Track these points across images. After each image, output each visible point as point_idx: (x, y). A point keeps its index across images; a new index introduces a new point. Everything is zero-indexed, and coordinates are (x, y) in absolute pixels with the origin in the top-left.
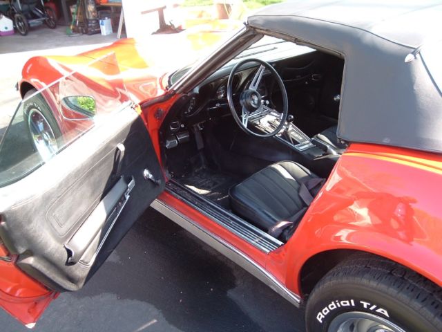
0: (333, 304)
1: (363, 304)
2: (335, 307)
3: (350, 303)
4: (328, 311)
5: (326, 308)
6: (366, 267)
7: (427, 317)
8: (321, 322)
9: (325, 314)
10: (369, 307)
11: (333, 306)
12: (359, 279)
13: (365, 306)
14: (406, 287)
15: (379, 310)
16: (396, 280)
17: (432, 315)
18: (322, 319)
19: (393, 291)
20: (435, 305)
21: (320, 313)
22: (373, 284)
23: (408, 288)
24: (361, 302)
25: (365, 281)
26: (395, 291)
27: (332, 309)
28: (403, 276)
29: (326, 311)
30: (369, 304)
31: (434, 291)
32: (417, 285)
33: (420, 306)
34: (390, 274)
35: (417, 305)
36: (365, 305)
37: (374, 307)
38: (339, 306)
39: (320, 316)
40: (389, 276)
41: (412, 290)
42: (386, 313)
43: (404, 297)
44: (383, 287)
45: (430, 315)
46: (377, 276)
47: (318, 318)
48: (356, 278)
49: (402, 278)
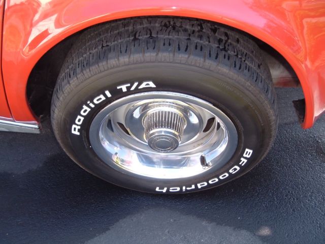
0: (85, 107)
1: (121, 89)
2: (89, 110)
3: (105, 95)
4: (82, 119)
5: (79, 117)
6: (103, 47)
7: (198, 65)
8: (78, 134)
9: (80, 123)
10: (128, 88)
11: (86, 110)
12: (104, 63)
13: (124, 90)
14: (162, 44)
15: (143, 85)
16: (147, 43)
17: (202, 60)
18: (79, 130)
19: (150, 55)
20: (199, 48)
21: (74, 126)
22: (124, 59)
23: (164, 44)
24: (118, 88)
25: (113, 62)
26: (154, 54)
27: (85, 114)
28: (151, 34)
29: (79, 120)
30: (129, 85)
31: (190, 35)
32: (170, 37)
33: (187, 56)
34: (135, 39)
35: (182, 57)
36: (124, 88)
37: (136, 84)
38: (93, 106)
39: (75, 129)
40: (137, 42)
41: (170, 45)
42: (152, 85)
43: (165, 56)
44: (137, 57)
45: (199, 60)
46: (123, 49)
47: (73, 132)
48: (100, 64)
49: (151, 37)
